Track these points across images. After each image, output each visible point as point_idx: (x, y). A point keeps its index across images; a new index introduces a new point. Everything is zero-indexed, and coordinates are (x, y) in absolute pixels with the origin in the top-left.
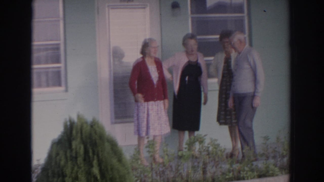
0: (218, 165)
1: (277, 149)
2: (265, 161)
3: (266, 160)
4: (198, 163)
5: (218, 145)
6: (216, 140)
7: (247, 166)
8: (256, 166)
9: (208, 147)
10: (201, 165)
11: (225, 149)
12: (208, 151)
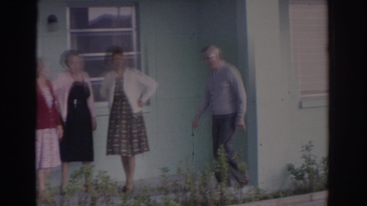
0: (109, 200)
1: (178, 183)
2: (163, 196)
3: (165, 194)
4: (86, 198)
5: (108, 178)
6: (105, 172)
7: (143, 202)
8: (154, 201)
9: (97, 181)
10: (89, 200)
11: (116, 182)
12: (96, 184)
